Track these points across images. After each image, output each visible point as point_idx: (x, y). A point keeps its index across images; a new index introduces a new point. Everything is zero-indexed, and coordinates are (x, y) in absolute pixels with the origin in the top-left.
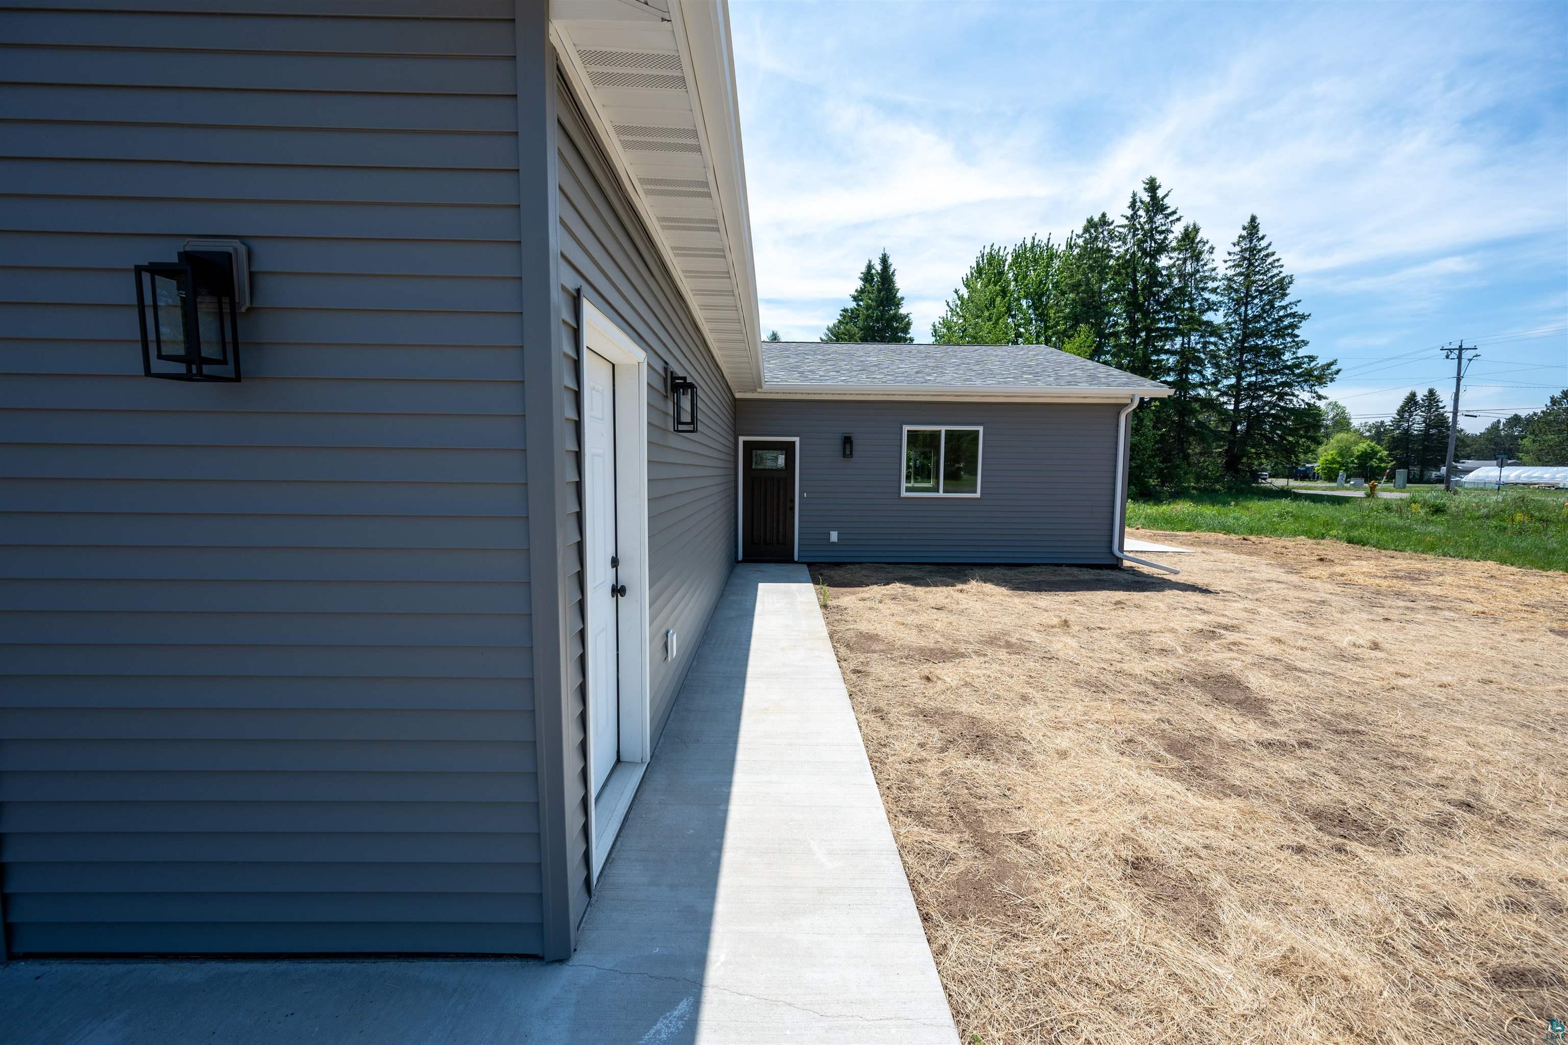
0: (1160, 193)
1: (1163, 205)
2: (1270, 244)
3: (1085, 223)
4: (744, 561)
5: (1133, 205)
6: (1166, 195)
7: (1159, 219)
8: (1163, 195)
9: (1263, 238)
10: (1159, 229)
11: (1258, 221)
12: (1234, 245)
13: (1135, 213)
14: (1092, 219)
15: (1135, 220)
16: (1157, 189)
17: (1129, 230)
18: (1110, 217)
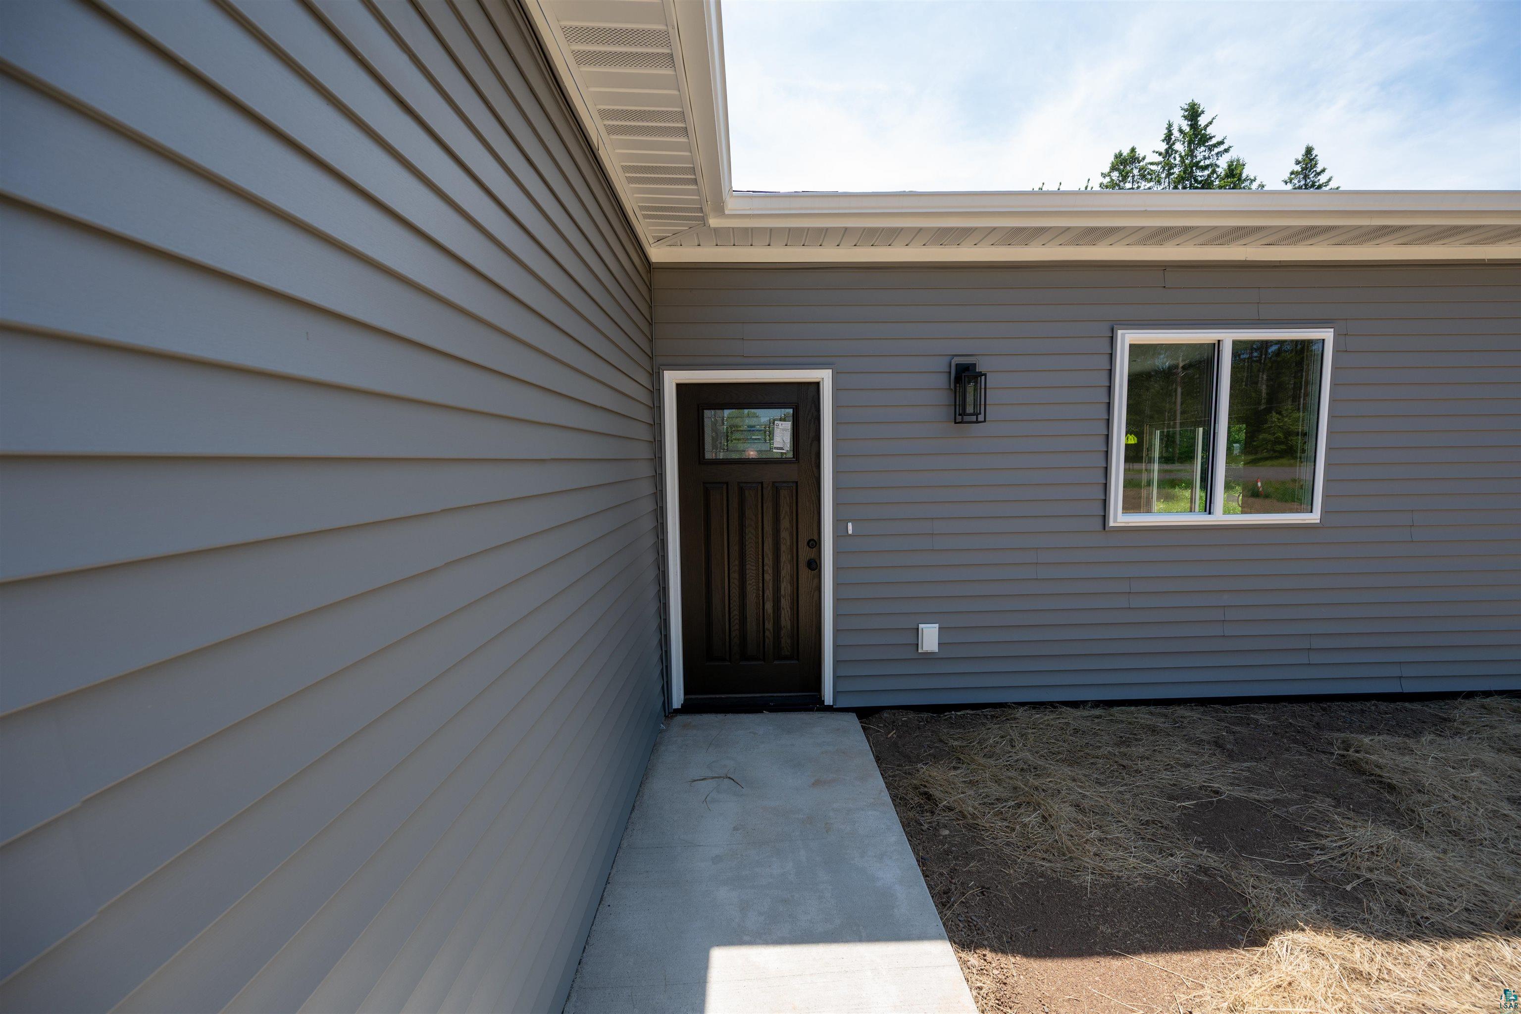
0: (1202, 121)
1: (1205, 135)
2: (1330, 180)
3: (1111, 159)
4: (688, 708)
5: (1168, 138)
6: (1211, 123)
7: (1201, 153)
8: (1206, 123)
9: (1323, 171)
10: (1202, 164)
11: (1314, 153)
12: (1286, 183)
13: (1170, 147)
14: (1121, 154)
15: (1170, 156)
16: (1199, 115)
17: (1164, 168)
18: (1140, 153)
